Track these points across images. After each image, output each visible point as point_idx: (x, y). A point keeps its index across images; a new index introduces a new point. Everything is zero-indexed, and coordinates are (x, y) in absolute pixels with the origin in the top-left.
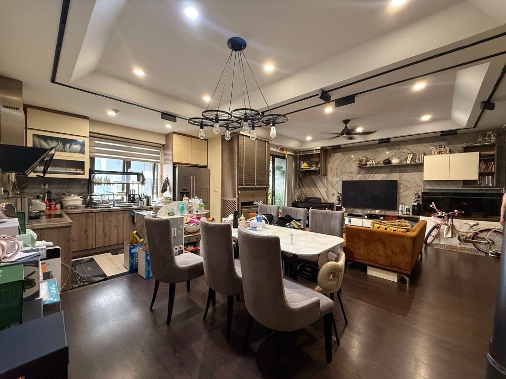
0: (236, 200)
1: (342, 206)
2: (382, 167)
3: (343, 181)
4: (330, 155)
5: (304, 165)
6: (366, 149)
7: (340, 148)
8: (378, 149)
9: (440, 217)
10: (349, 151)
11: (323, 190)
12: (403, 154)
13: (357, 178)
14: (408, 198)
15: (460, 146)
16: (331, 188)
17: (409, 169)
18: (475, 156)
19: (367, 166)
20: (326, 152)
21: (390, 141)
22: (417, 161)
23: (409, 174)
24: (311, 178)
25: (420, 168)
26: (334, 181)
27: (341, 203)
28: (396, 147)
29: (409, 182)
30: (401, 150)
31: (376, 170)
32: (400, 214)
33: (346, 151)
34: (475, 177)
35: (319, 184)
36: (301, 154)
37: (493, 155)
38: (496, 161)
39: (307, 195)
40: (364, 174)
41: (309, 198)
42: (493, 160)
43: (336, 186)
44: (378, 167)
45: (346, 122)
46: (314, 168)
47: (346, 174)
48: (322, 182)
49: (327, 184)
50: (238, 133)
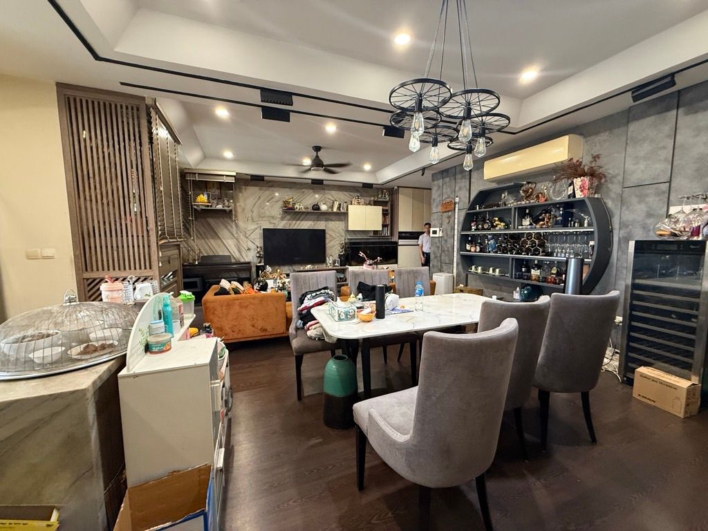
3: (264, 229)
5: (201, 200)
6: (291, 188)
7: (262, 180)
11: (231, 244)
12: (328, 200)
13: (282, 225)
14: (334, 249)
16: (245, 239)
17: (335, 217)
19: (295, 210)
22: (342, 209)
23: (333, 222)
24: (209, 222)
26: (248, 229)
27: (263, 261)
29: (334, 231)
30: (327, 195)
37: (387, 210)
38: (390, 215)
39: (201, 252)
40: (289, 220)
41: (209, 257)
42: (387, 214)
43: (252, 236)
44: (304, 212)
45: (317, 149)
46: (220, 207)
47: (264, 219)
48: (229, 231)
49: (237, 233)
50: (149, 102)
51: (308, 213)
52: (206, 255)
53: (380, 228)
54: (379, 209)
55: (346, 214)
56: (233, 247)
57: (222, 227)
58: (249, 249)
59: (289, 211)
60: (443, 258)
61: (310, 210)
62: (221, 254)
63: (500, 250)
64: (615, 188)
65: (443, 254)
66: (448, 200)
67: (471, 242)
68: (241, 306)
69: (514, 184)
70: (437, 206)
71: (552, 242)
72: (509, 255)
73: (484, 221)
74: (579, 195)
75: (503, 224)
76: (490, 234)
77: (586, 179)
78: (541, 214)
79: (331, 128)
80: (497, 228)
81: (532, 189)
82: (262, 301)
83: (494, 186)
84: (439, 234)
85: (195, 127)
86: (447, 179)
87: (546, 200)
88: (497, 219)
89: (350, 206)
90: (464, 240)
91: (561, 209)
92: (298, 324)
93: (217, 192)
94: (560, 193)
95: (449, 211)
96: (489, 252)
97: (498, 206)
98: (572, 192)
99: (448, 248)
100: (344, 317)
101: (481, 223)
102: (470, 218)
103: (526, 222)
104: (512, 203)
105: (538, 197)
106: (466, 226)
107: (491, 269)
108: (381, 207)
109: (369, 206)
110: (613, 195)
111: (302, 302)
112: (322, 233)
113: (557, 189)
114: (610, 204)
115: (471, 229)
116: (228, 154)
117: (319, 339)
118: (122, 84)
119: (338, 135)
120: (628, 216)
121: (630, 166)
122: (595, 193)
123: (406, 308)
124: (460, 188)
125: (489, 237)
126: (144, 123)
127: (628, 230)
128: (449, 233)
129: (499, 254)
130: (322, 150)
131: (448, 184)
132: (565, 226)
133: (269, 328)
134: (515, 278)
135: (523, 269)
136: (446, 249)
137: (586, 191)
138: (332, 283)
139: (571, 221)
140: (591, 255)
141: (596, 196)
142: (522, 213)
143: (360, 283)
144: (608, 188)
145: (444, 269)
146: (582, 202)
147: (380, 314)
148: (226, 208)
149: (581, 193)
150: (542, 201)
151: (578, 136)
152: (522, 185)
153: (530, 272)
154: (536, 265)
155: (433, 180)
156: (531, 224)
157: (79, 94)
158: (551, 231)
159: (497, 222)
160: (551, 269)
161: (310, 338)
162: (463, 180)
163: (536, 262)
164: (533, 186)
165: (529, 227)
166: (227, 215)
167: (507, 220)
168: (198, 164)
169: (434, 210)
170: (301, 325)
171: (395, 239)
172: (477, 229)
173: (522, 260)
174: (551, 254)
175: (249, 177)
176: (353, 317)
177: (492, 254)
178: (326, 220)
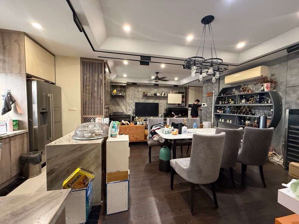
3: (135, 103)
5: (114, 92)
6: (146, 87)
7: (136, 84)
8: (151, 88)
9: (176, 117)
12: (160, 92)
13: (142, 101)
14: (162, 111)
16: (129, 106)
17: (162, 98)
19: (148, 96)
21: (158, 85)
23: (162, 100)
26: (130, 102)
27: (135, 115)
29: (162, 104)
31: (150, 98)
33: (136, 87)
35: (121, 104)
36: (114, 84)
37: (184, 96)
38: (185, 98)
39: (113, 111)
40: (145, 99)
41: (116, 112)
42: (184, 97)
43: (131, 105)
44: (151, 96)
45: (157, 73)
46: (121, 94)
47: (136, 99)
48: (123, 103)
49: (126, 104)
50: (105, 61)
51: (152, 97)
52: (115, 112)
53: (181, 103)
54: (181, 95)
55: (167, 97)
56: (124, 109)
57: (121, 101)
58: (130, 110)
59: (145, 96)
60: (207, 115)
61: (153, 95)
62: (120, 111)
63: (232, 113)
64: (283, 88)
65: (207, 114)
66: (210, 92)
67: (219, 109)
68: (130, 130)
69: (238, 86)
70: (205, 94)
71: (255, 109)
72: (235, 114)
73: (225, 101)
74: (266, 90)
75: (233, 102)
76: (227, 106)
77: (269, 84)
78: (250, 98)
79: (163, 66)
80: (230, 103)
81: (246, 87)
82: (137, 128)
83: (230, 86)
84: (206, 106)
85: (116, 68)
86: (209, 83)
87: (252, 92)
88: (230, 100)
89: (168, 94)
90: (216, 108)
91: (259, 96)
92: (150, 136)
93: (120, 89)
94: (258, 89)
95: (210, 96)
96: (227, 113)
97: (231, 94)
98: (263, 89)
99: (209, 111)
100: (167, 133)
101: (224, 101)
102: (219, 99)
103: (243, 101)
104: (237, 93)
105: (248, 91)
106: (217, 102)
107: (228, 120)
108: (181, 94)
109: (176, 94)
110: (282, 90)
111: (151, 128)
112: (157, 105)
113: (257, 87)
114: (280, 94)
115: (219, 104)
116: (125, 76)
117: (158, 141)
118: (99, 57)
119: (165, 68)
120: (289, 99)
121: (289, 78)
122: (273, 89)
123: (190, 132)
124: (215, 87)
125: (227, 107)
126: (103, 68)
127: (288, 105)
128: (210, 105)
129: (231, 114)
130: (159, 73)
131: (210, 85)
132: (260, 102)
133: (139, 138)
134: (239, 124)
135: (242, 121)
136: (209, 112)
137: (269, 89)
138: (162, 122)
139: (263, 101)
140: (272, 115)
141: (274, 91)
142: (241, 97)
143: (173, 122)
144: (279, 87)
145: (208, 120)
146: (267, 93)
147: (180, 133)
148: (122, 95)
149: (267, 90)
150: (250, 92)
151: (265, 66)
152: (242, 86)
153: (245, 122)
154: (248, 119)
155: (203, 84)
156: (245, 102)
157: (86, 60)
158: (254, 105)
159: (230, 101)
160: (255, 121)
161: (154, 141)
162: (216, 84)
163: (248, 118)
164: (246, 86)
165: (244, 103)
166: (123, 97)
167: (235, 100)
168: (114, 79)
169: (204, 96)
170: (151, 137)
171: (187, 107)
172: (222, 104)
173: (242, 117)
174: (254, 115)
175: (131, 83)
176: (170, 133)
177: (228, 114)
178: (159, 99)
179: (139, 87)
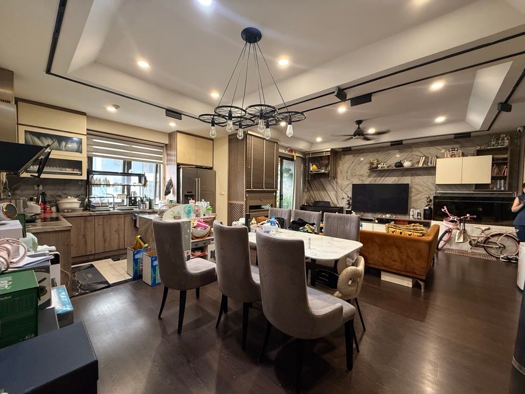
0: (244, 203)
1: (352, 210)
2: (393, 170)
3: (353, 185)
4: (341, 158)
5: (313, 168)
6: (377, 152)
7: (351, 150)
8: (389, 152)
9: (452, 221)
10: (360, 153)
11: (332, 194)
12: (416, 157)
13: (368, 181)
14: (420, 203)
15: (474, 149)
16: (341, 192)
17: (421, 172)
18: (488, 159)
19: (379, 169)
20: (336, 154)
21: (402, 144)
22: (429, 164)
24: (321, 181)
25: (432, 171)
26: (343, 184)
27: (351, 207)
28: (408, 150)
29: (421, 185)
30: (413, 153)
31: (387, 174)
32: (411, 218)
33: (355, 154)
34: (488, 181)
35: (329, 187)
36: (311, 156)
37: (506, 159)
38: (509, 164)
41: (318, 202)
42: (504, 164)
43: (346, 189)
44: (386, 170)
45: (359, 122)
46: (323, 171)
47: (355, 177)
48: (332, 186)
49: (336, 187)
55: (434, 168)
58: (343, 198)
59: (373, 170)
89: (439, 160)
109: (470, 157)
112: (405, 188)
157: (232, 137)
168: (310, 148)
175: (342, 150)
178: (412, 175)
179: (362, 153)
